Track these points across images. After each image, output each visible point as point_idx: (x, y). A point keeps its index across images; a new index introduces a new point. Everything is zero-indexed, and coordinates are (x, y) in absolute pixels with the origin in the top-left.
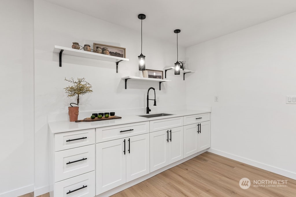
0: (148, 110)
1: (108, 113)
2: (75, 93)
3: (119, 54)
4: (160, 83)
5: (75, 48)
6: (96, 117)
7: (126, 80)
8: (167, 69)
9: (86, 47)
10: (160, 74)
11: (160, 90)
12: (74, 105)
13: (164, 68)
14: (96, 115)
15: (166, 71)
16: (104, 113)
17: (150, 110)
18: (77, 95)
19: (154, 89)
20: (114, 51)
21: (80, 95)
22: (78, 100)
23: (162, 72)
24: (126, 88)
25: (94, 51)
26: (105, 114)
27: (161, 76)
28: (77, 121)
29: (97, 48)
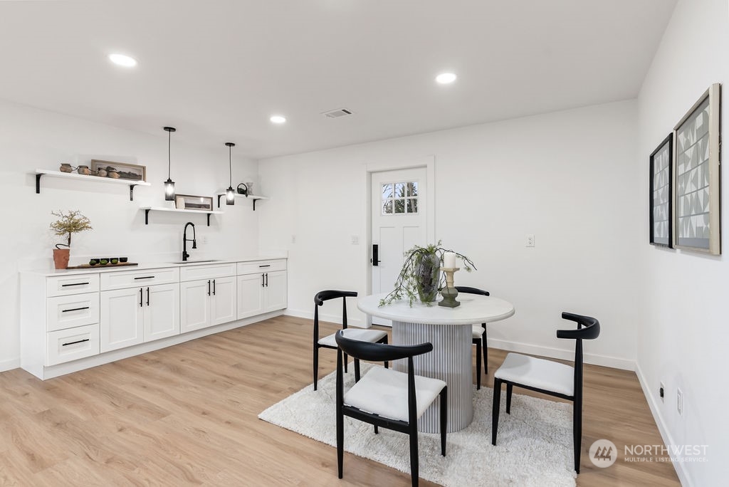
0: (185, 256)
1: (117, 259)
2: (66, 230)
3: (136, 175)
4: (209, 215)
5: (65, 172)
6: (95, 263)
7: (147, 211)
8: (220, 194)
9: (81, 170)
10: (208, 202)
11: (208, 225)
12: (61, 247)
13: (216, 192)
14: (98, 261)
15: (219, 196)
16: (110, 258)
17: (188, 256)
18: (68, 233)
19: (193, 225)
20: (127, 170)
21: (72, 233)
22: (69, 239)
23: (212, 198)
24: (147, 223)
25: (94, 173)
26: (112, 259)
27: (209, 205)
28: (67, 268)
29: (99, 169)
